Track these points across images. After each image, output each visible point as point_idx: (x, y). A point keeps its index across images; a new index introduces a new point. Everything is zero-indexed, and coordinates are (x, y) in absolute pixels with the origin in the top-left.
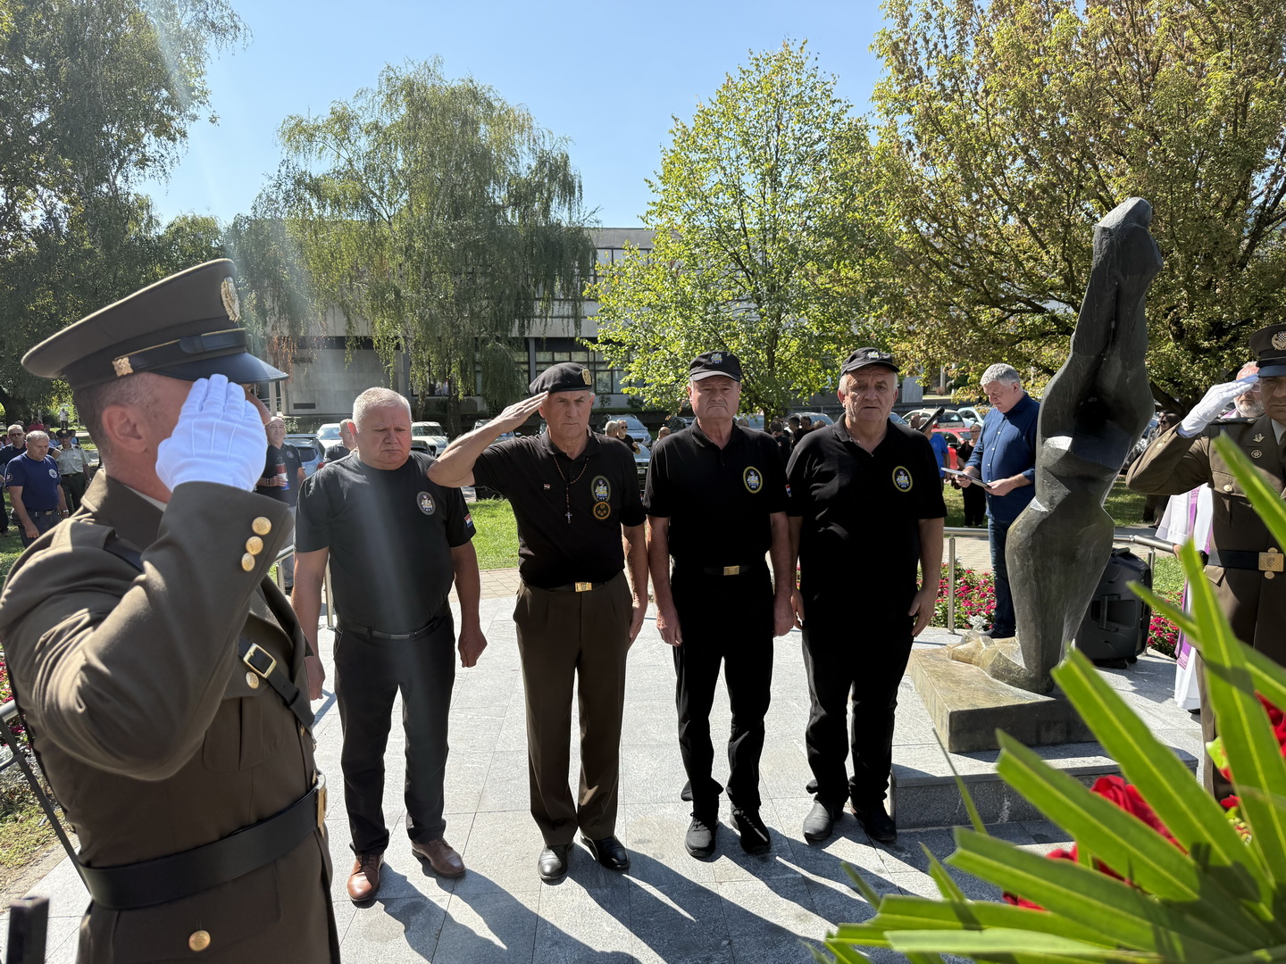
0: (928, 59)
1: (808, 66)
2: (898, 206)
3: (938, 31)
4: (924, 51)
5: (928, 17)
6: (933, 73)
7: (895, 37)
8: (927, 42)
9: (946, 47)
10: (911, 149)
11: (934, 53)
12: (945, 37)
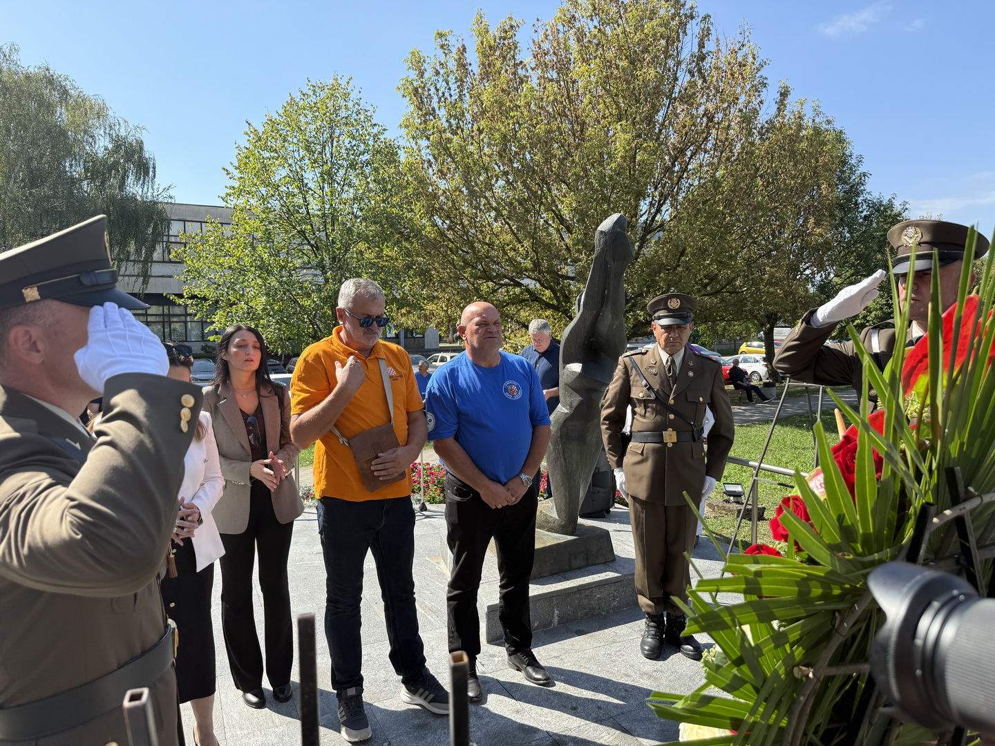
1: (352, 96)
2: (423, 206)
3: (444, 84)
4: (435, 97)
5: (437, 73)
6: (442, 113)
7: (415, 84)
8: (437, 90)
9: (451, 96)
10: (431, 166)
11: (443, 99)
12: (450, 89)
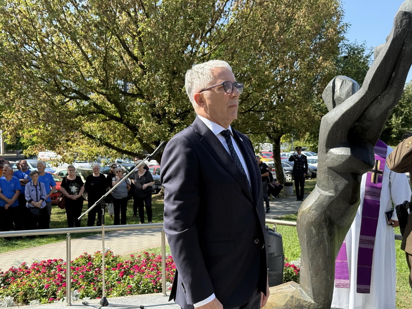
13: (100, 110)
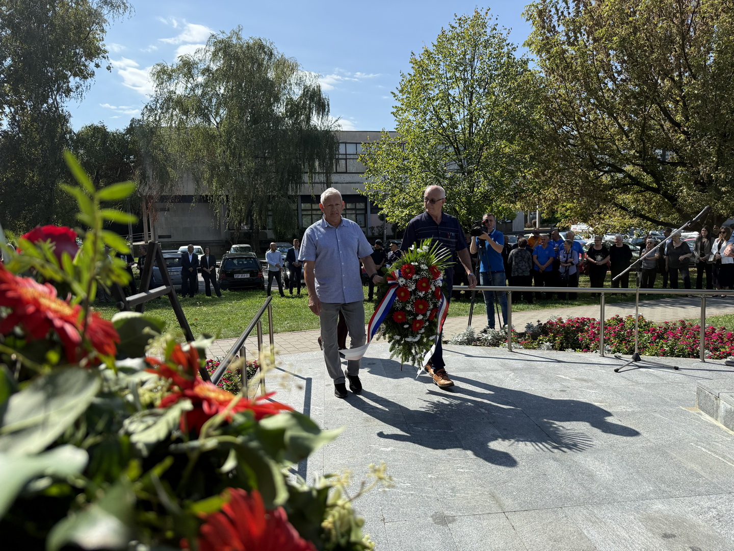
0: (558, 21)
4: (556, 16)
6: (561, 29)
8: (557, 10)
9: (569, 13)
10: (553, 73)
11: (562, 18)
12: (568, 8)
13: (635, 181)
